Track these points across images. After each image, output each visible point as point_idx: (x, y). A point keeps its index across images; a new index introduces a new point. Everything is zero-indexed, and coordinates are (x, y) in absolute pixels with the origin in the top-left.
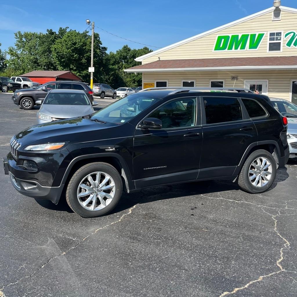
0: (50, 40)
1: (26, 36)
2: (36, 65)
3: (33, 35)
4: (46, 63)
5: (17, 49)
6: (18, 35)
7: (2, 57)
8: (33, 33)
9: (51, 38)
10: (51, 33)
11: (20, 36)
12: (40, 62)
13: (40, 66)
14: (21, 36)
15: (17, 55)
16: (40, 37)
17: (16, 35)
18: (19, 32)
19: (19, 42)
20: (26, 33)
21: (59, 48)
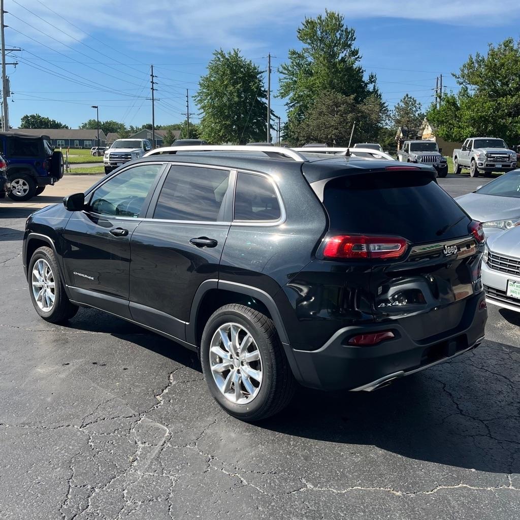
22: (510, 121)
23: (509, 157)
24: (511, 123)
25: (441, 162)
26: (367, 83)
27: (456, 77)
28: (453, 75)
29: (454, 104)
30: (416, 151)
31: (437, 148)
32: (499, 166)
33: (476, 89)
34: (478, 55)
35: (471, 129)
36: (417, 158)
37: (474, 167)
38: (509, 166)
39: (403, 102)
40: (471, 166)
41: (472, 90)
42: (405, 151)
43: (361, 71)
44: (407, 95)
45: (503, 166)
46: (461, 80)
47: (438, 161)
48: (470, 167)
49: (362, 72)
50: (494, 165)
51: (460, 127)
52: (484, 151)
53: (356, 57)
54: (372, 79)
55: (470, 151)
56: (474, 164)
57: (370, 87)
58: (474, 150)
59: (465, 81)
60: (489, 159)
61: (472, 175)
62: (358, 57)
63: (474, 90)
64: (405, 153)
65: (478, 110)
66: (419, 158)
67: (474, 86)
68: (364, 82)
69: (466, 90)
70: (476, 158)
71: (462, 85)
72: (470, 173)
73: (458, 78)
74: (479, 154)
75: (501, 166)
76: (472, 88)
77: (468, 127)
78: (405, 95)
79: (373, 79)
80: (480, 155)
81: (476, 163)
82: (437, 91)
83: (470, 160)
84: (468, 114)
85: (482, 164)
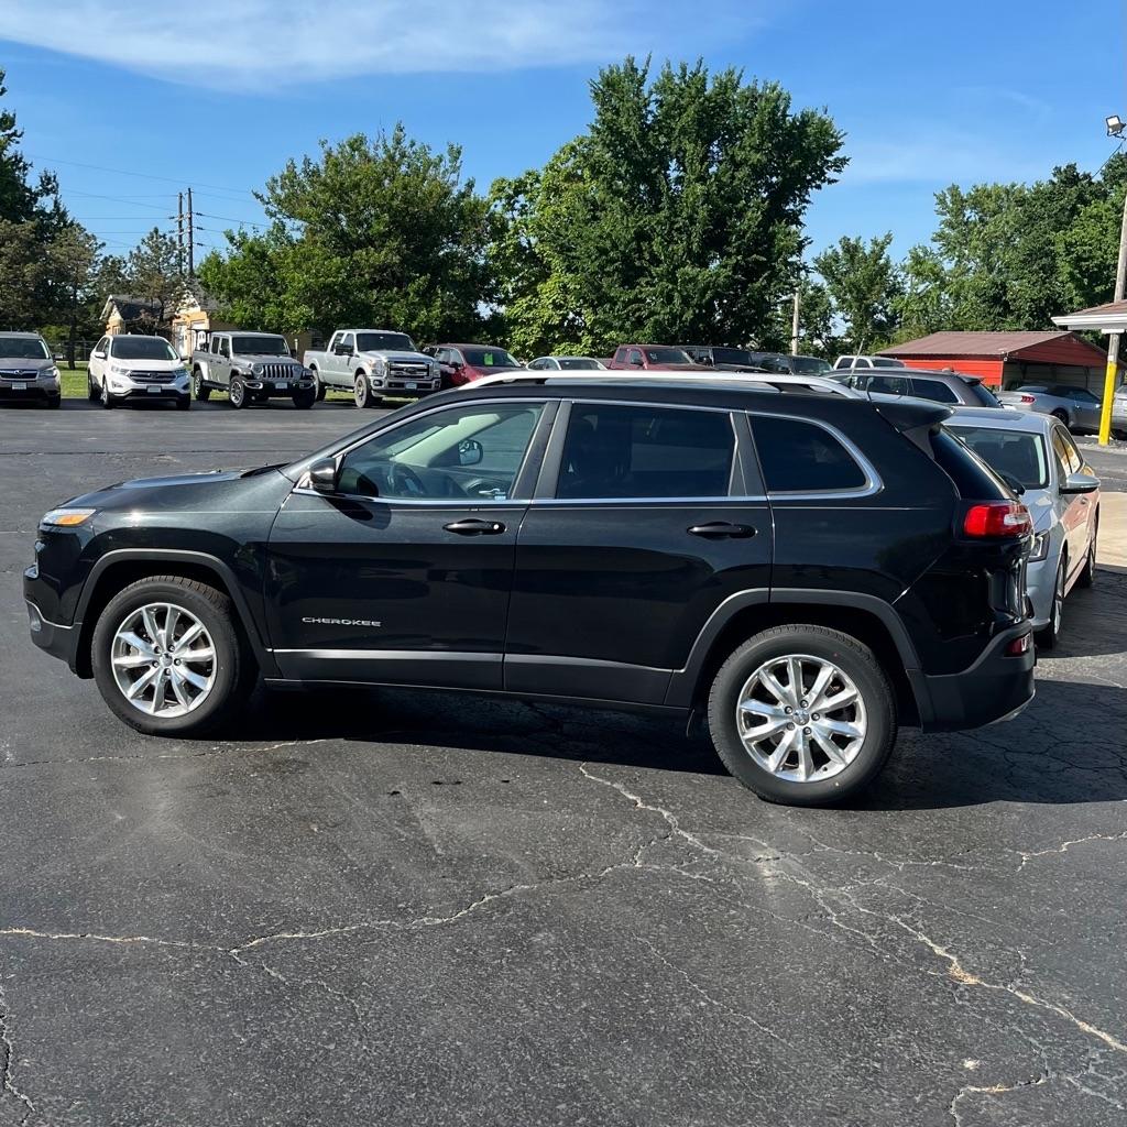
0: (1055, 206)
1: (979, 199)
2: (998, 309)
3: (1007, 192)
4: (1032, 300)
5: (941, 255)
6: (948, 200)
7: (894, 285)
8: (1009, 185)
9: (1062, 202)
10: (1070, 177)
11: (954, 203)
12: (1015, 300)
13: (1012, 312)
14: (960, 203)
15: (937, 276)
16: (1021, 202)
17: (942, 202)
18: (954, 190)
19: (950, 225)
20: (977, 191)
21: (1091, 239)
22: (375, 297)
23: (427, 370)
24: (376, 300)
25: (302, 378)
26: (37, 194)
27: (262, 200)
28: (257, 196)
29: (263, 256)
30: (245, 353)
31: (287, 348)
32: (411, 385)
33: (303, 229)
34: (307, 162)
35: (304, 309)
36: (254, 368)
37: (364, 388)
38: (430, 386)
39: (149, 245)
40: (355, 385)
41: (296, 229)
42: (222, 353)
43: (21, 164)
44: (156, 231)
45: (419, 385)
46: (273, 209)
47: (297, 376)
48: (352, 388)
49: (25, 168)
50: (402, 385)
51: (281, 304)
52: (383, 357)
53: (8, 132)
54: (48, 185)
55: (351, 356)
56: (364, 381)
57: (46, 203)
58: (361, 354)
59: (280, 212)
60: (393, 372)
61: (360, 403)
62: (14, 134)
63: (298, 229)
64: (223, 358)
65: (318, 271)
66: (257, 369)
67: (299, 223)
68: (29, 190)
69: (281, 228)
70: (368, 371)
71: (273, 219)
72: (354, 401)
73: (267, 203)
74: (372, 362)
75: (415, 387)
76: (295, 227)
77: (297, 304)
78: (152, 231)
79: (50, 186)
80: (374, 365)
81: (368, 381)
82: (180, 222)
83: (353, 374)
84: (299, 279)
85: (381, 383)
